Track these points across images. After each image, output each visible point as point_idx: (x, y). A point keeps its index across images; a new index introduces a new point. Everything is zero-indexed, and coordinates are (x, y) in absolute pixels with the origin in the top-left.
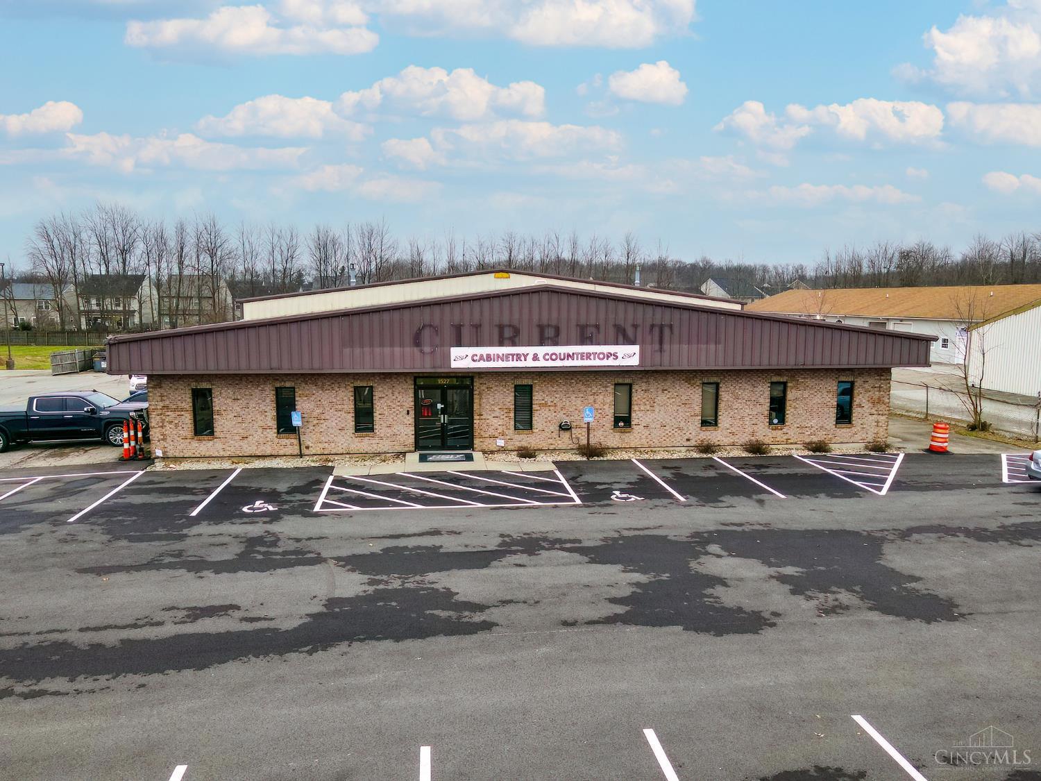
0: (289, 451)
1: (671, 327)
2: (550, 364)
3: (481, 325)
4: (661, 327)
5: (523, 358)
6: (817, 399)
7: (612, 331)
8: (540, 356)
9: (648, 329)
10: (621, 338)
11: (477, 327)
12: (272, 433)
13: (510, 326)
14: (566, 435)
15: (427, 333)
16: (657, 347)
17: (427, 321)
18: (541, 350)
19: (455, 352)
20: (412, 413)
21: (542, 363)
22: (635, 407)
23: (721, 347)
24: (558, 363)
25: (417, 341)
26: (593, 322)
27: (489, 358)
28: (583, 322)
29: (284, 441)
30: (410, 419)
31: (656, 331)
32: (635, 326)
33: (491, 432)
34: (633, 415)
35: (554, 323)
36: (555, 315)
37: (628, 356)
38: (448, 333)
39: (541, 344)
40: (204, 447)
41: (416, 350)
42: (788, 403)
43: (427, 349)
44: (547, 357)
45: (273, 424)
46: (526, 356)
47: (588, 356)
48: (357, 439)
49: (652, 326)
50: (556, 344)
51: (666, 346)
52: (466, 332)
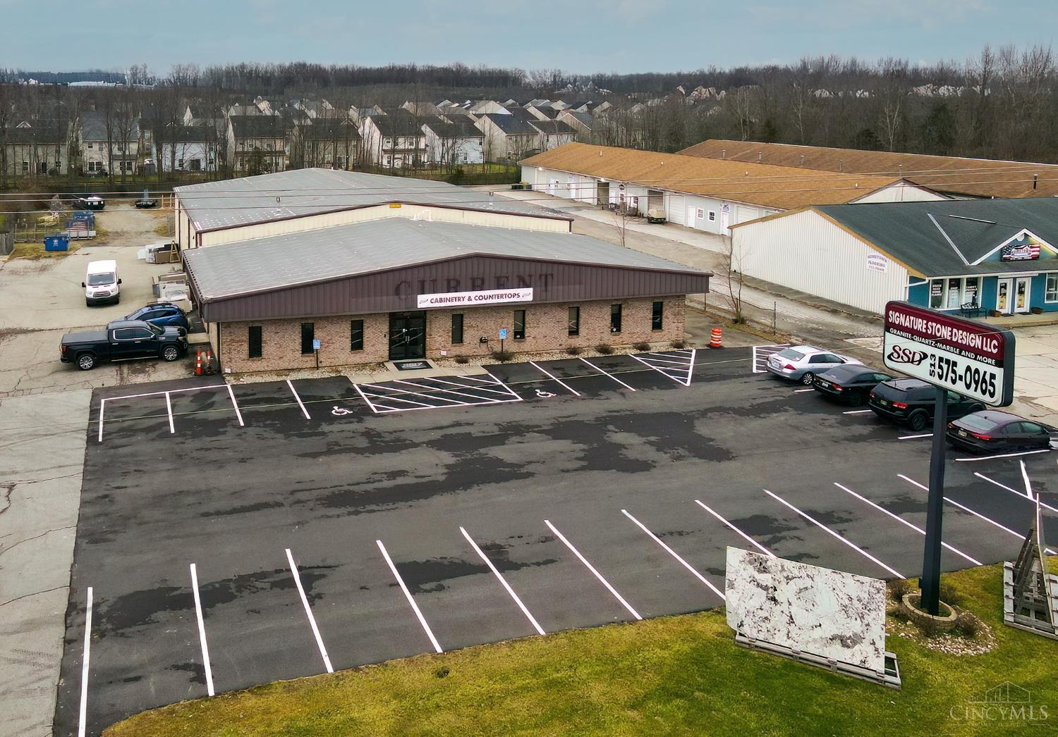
0: (309, 365)
1: (552, 275)
2: (479, 302)
3: (436, 280)
4: (546, 276)
5: (462, 299)
6: (641, 314)
7: (516, 280)
8: (473, 298)
9: (538, 278)
10: (521, 283)
11: (434, 281)
12: (298, 354)
13: (454, 279)
14: (484, 346)
15: (403, 287)
16: (544, 288)
17: (404, 279)
18: (473, 294)
19: (421, 298)
20: (388, 337)
21: (474, 302)
22: (527, 325)
23: (583, 286)
24: (484, 302)
25: (397, 292)
26: (504, 274)
27: (441, 300)
28: (498, 275)
29: (305, 359)
30: (386, 341)
31: (543, 277)
32: (530, 276)
33: (437, 345)
34: (526, 330)
35: (481, 276)
36: (481, 271)
37: (526, 295)
38: (416, 285)
39: (473, 289)
40: (256, 365)
41: (396, 298)
42: (622, 319)
43: (403, 297)
44: (477, 298)
45: (299, 347)
47: (502, 296)
48: (352, 355)
49: (541, 276)
50: (482, 289)
51: (549, 288)
52: (427, 286)
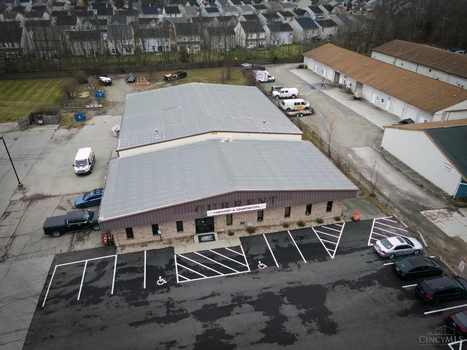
0: (158, 239)
1: (276, 197)
3: (216, 204)
4: (273, 198)
5: (230, 211)
6: (321, 206)
7: (257, 201)
8: (235, 210)
9: (269, 199)
10: (260, 202)
11: (215, 204)
12: (152, 235)
13: (225, 203)
14: (243, 225)
15: (199, 208)
16: (272, 203)
17: (199, 205)
18: (235, 208)
19: (208, 212)
20: (195, 225)
21: (236, 211)
22: (264, 215)
23: (292, 200)
24: (241, 211)
25: (196, 210)
26: (251, 199)
27: (219, 212)
28: (248, 199)
29: (155, 237)
30: (194, 227)
31: (272, 198)
32: (265, 198)
34: (264, 217)
35: (239, 200)
36: (239, 198)
37: (263, 206)
38: (206, 207)
39: (235, 206)
41: (196, 213)
42: (312, 208)
43: (200, 212)
44: (237, 210)
45: (152, 233)
46: (230, 210)
47: (250, 208)
48: (178, 234)
49: (270, 198)
50: (240, 206)
51: (275, 202)
52: (211, 207)
